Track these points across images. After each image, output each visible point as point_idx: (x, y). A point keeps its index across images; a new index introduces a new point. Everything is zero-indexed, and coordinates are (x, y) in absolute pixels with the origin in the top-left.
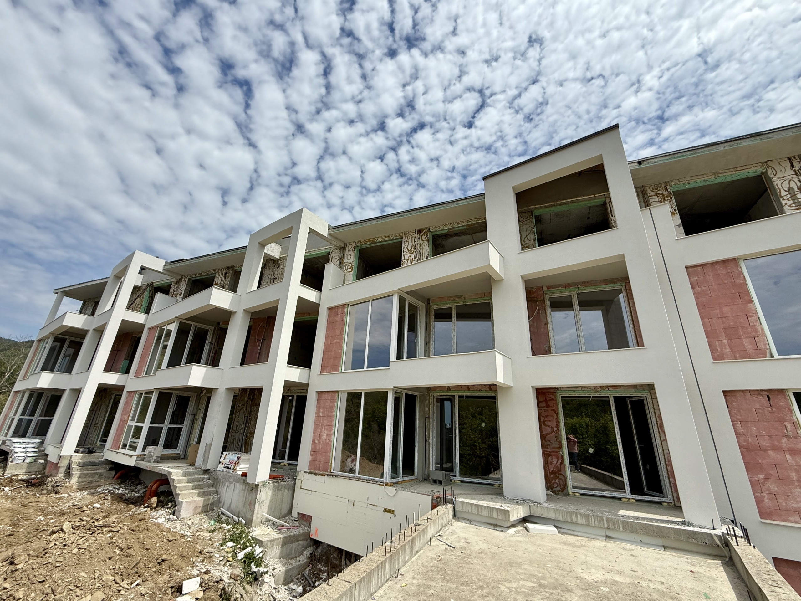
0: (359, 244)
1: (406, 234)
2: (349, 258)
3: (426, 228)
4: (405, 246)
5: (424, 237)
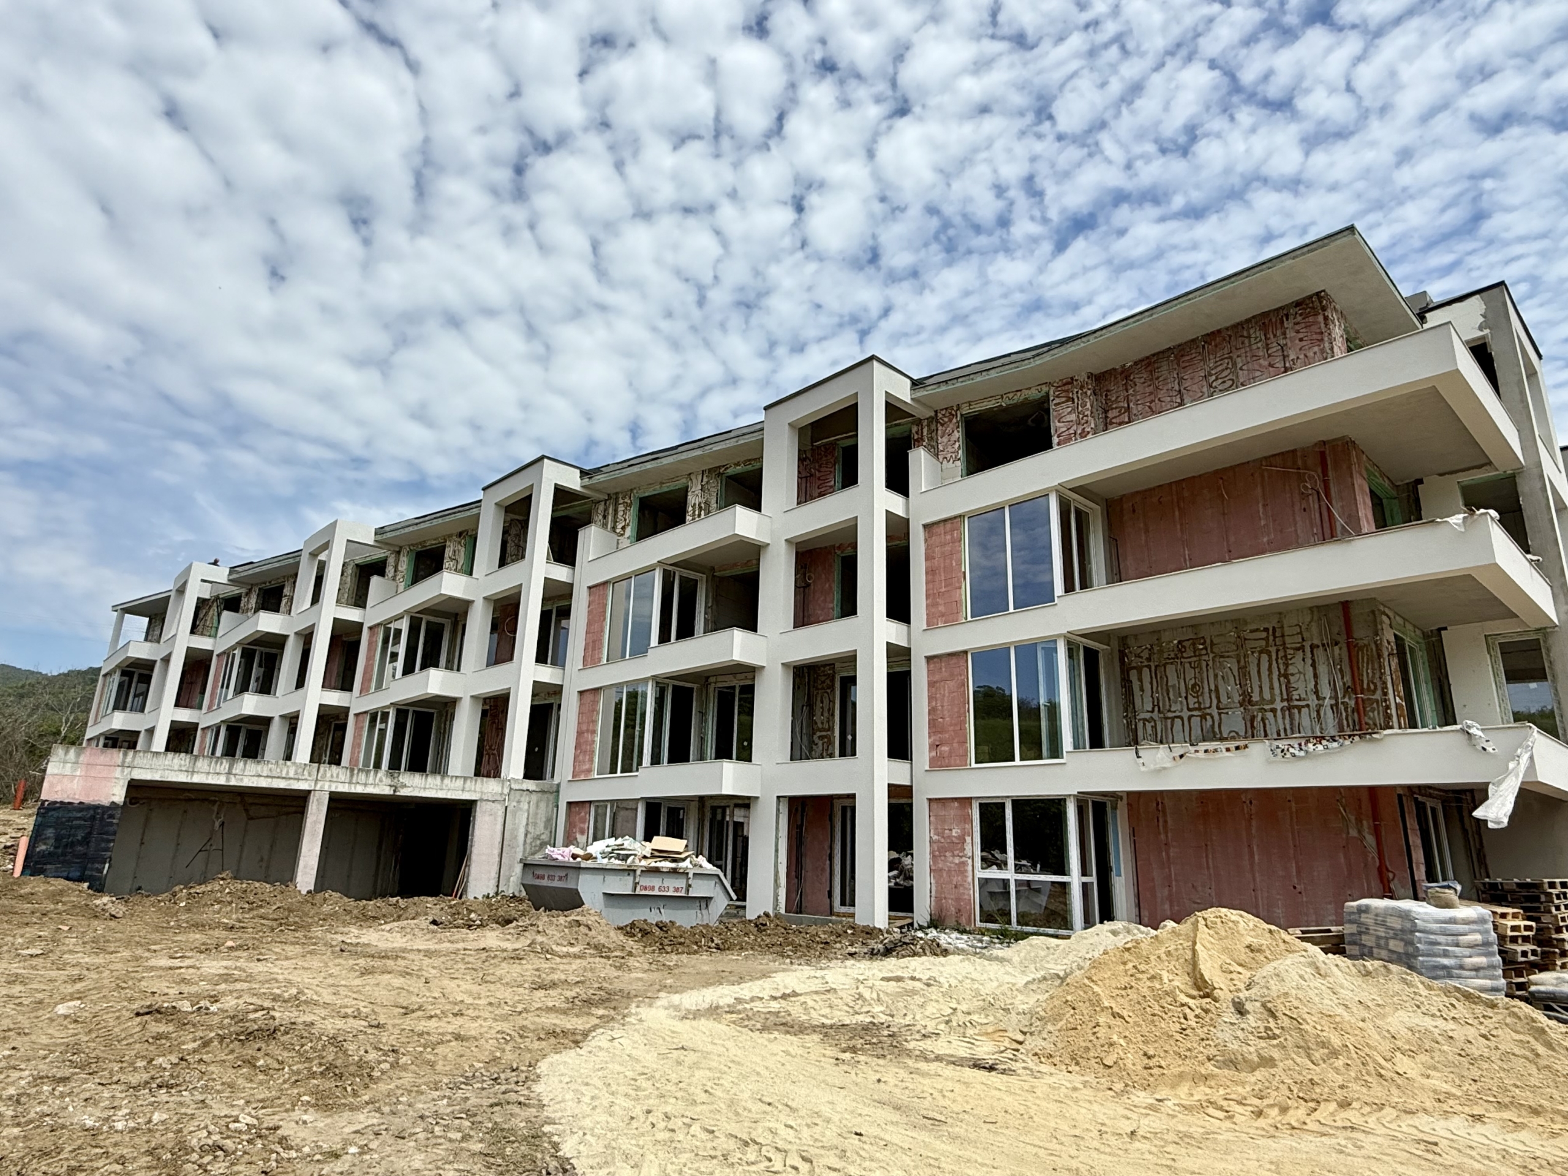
0: (412, 549)
1: (450, 536)
2: (402, 565)
3: (465, 531)
4: (447, 550)
5: (463, 541)
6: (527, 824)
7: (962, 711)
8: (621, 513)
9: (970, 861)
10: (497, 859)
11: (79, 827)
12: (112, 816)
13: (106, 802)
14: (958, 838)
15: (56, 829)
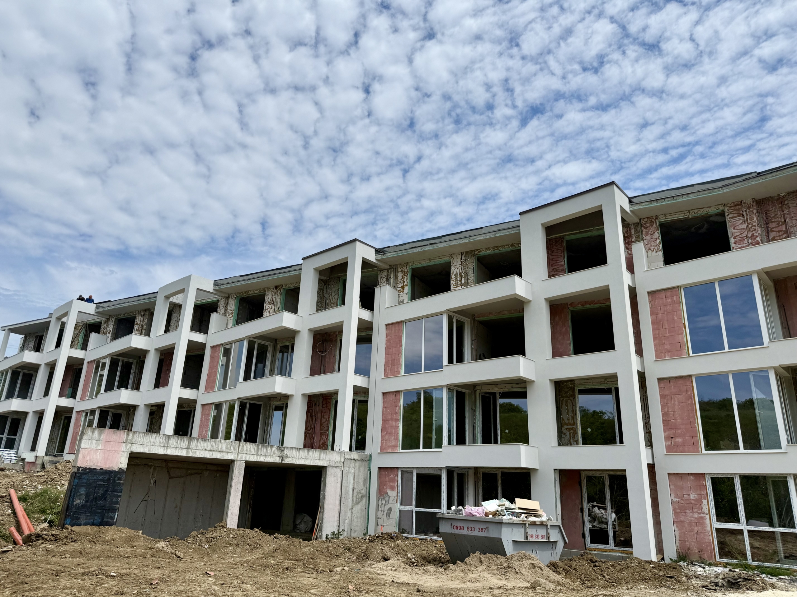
0: (238, 295)
1: (268, 288)
2: (231, 306)
3: (280, 285)
4: (266, 298)
5: (279, 292)
6: (354, 483)
7: (691, 415)
8: (400, 278)
9: (707, 517)
10: (338, 508)
11: (100, 487)
12: (119, 479)
13: (116, 468)
14: (696, 500)
15: (86, 488)
